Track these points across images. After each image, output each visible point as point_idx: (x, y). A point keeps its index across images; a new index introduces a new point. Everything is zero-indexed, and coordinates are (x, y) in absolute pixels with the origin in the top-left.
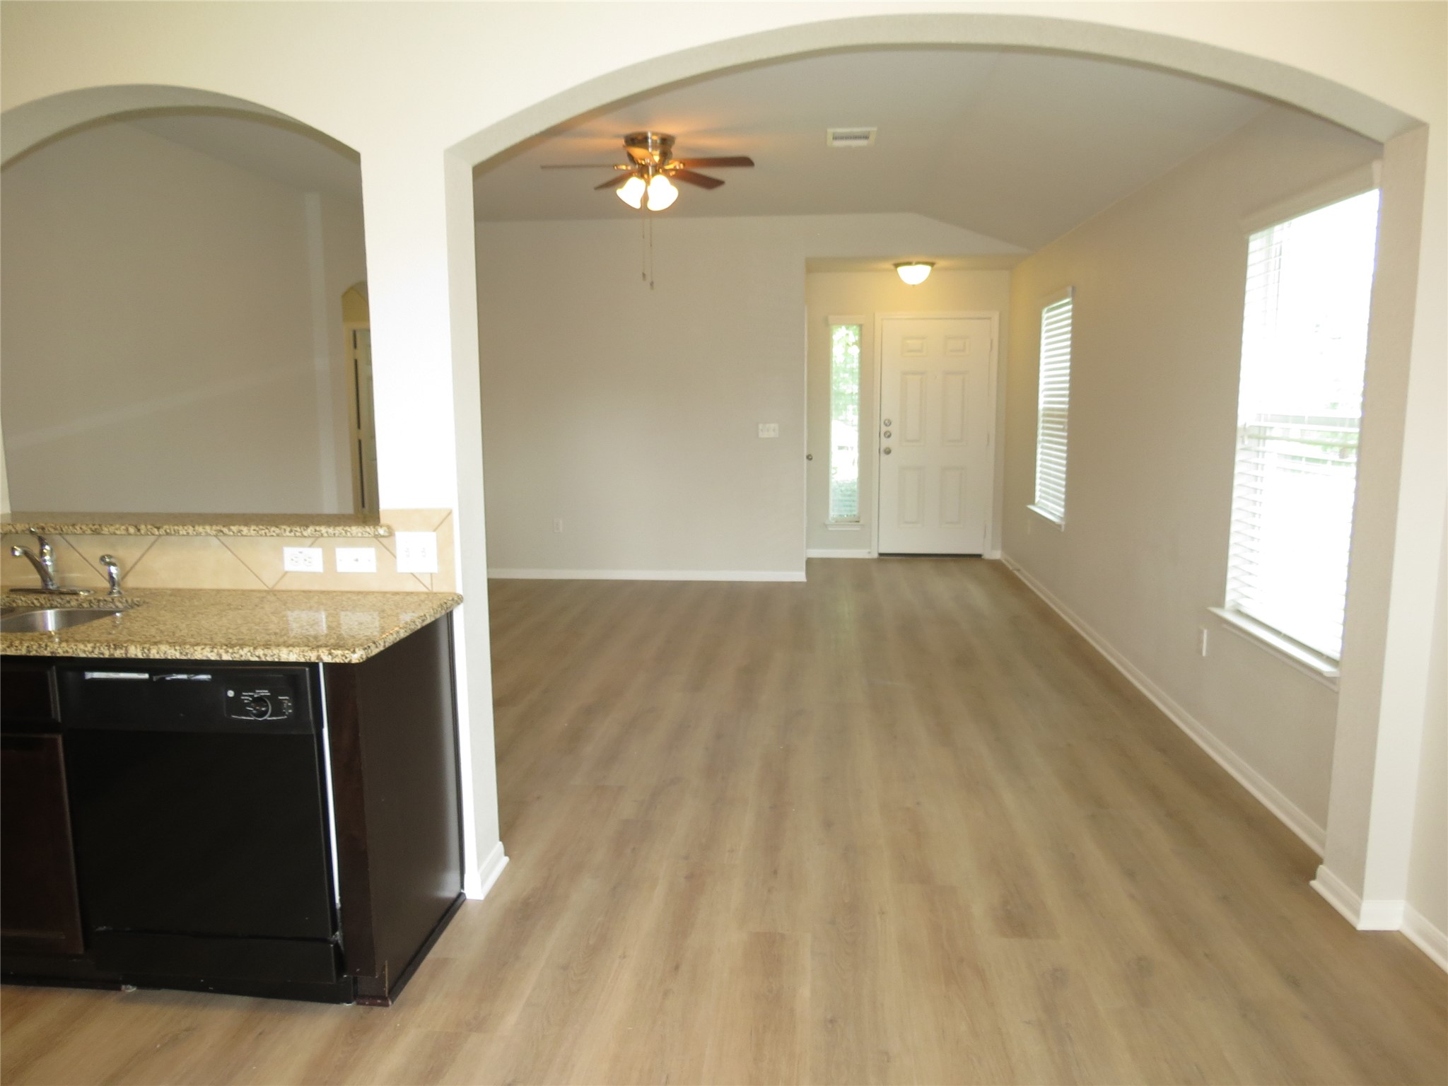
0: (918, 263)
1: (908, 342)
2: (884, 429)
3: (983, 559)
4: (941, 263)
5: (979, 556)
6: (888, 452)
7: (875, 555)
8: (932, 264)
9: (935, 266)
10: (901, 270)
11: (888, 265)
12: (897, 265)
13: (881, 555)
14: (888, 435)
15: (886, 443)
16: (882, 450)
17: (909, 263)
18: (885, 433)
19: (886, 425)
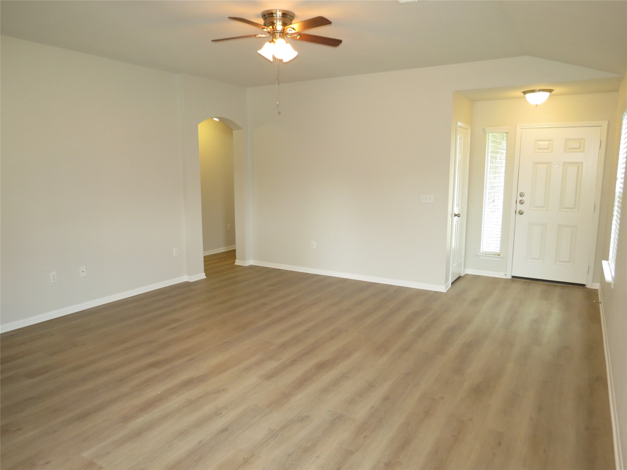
0: (540, 90)
1: (539, 143)
2: (520, 198)
3: (586, 288)
4: (557, 90)
5: (584, 285)
6: (521, 213)
7: (510, 277)
8: (550, 91)
9: (553, 92)
10: (528, 96)
11: (519, 93)
12: (525, 93)
13: (513, 277)
14: (522, 203)
15: (520, 207)
16: (517, 212)
17: (533, 91)
18: (521, 201)
19: (521, 196)
